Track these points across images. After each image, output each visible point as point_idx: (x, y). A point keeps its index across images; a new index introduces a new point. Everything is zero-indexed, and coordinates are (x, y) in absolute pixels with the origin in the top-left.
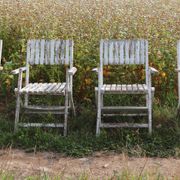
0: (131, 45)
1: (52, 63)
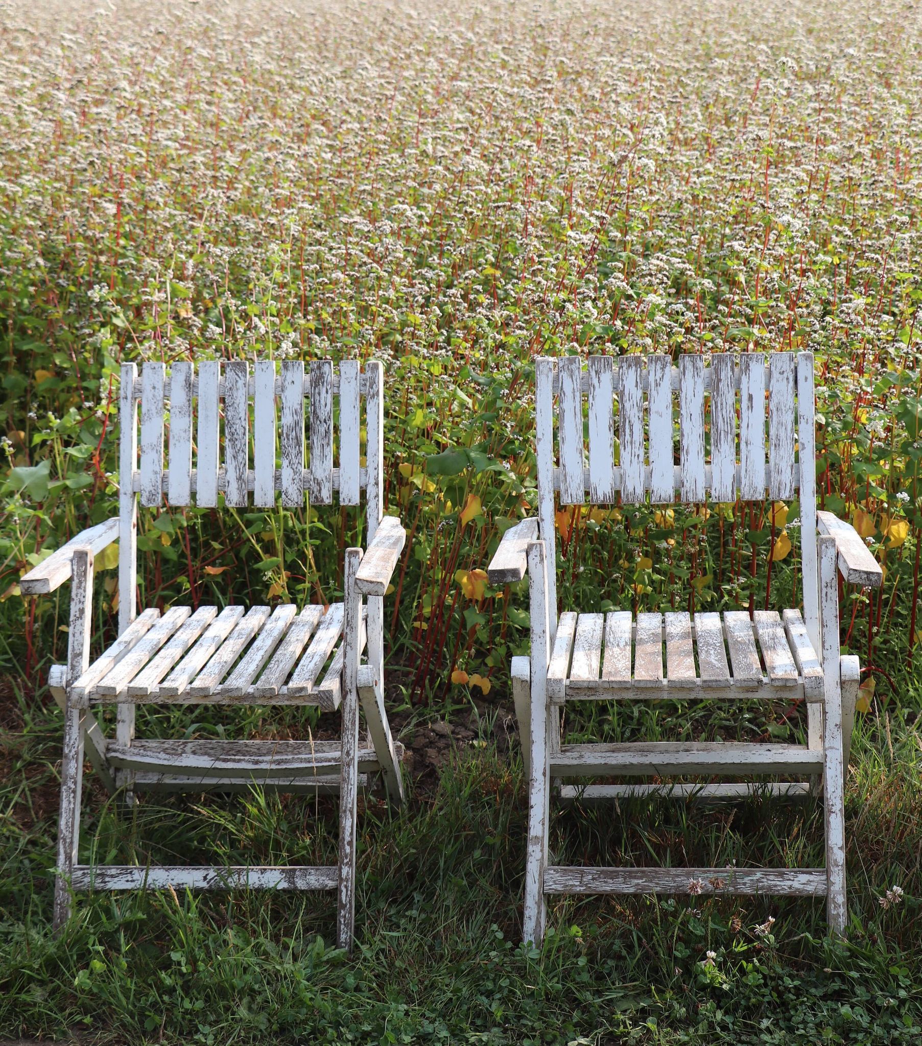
1: (264, 498)
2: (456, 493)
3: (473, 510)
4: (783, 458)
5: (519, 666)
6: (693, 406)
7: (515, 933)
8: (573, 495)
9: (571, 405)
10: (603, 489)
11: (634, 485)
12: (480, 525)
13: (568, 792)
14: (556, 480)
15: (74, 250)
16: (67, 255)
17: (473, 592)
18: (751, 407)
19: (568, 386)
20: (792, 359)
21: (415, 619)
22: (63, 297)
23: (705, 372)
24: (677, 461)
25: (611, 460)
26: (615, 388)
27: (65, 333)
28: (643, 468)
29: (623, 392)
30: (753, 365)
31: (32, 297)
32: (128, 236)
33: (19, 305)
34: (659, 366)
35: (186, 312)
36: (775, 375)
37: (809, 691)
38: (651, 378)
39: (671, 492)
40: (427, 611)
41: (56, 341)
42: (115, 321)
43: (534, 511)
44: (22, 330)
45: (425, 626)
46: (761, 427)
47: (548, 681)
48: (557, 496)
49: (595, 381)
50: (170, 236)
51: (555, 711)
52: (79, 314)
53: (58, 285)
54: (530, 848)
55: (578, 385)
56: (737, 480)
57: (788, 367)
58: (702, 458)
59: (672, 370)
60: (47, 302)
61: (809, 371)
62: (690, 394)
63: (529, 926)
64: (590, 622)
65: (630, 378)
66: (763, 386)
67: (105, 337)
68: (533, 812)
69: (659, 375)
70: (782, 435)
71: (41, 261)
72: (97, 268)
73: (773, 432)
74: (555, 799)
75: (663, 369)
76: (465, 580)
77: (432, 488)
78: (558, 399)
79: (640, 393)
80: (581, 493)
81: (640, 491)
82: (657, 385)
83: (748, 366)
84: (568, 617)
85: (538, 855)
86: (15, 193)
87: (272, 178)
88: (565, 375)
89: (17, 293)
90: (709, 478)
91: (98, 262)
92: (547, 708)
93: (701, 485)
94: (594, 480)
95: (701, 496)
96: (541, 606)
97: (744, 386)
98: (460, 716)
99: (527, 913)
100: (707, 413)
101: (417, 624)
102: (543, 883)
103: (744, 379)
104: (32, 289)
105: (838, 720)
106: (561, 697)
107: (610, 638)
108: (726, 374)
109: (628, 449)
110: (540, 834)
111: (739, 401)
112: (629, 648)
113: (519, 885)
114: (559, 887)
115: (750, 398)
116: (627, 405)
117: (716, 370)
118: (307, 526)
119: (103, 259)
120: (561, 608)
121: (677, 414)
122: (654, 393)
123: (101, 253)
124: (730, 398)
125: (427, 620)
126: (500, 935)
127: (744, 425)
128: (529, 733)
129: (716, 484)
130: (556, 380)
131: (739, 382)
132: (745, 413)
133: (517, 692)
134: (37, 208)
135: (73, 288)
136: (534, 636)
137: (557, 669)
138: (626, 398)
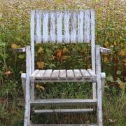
4: (87, 33)
6: (67, 21)
23: (70, 14)
56: (77, 38)
65: (52, 15)
121: (63, 23)
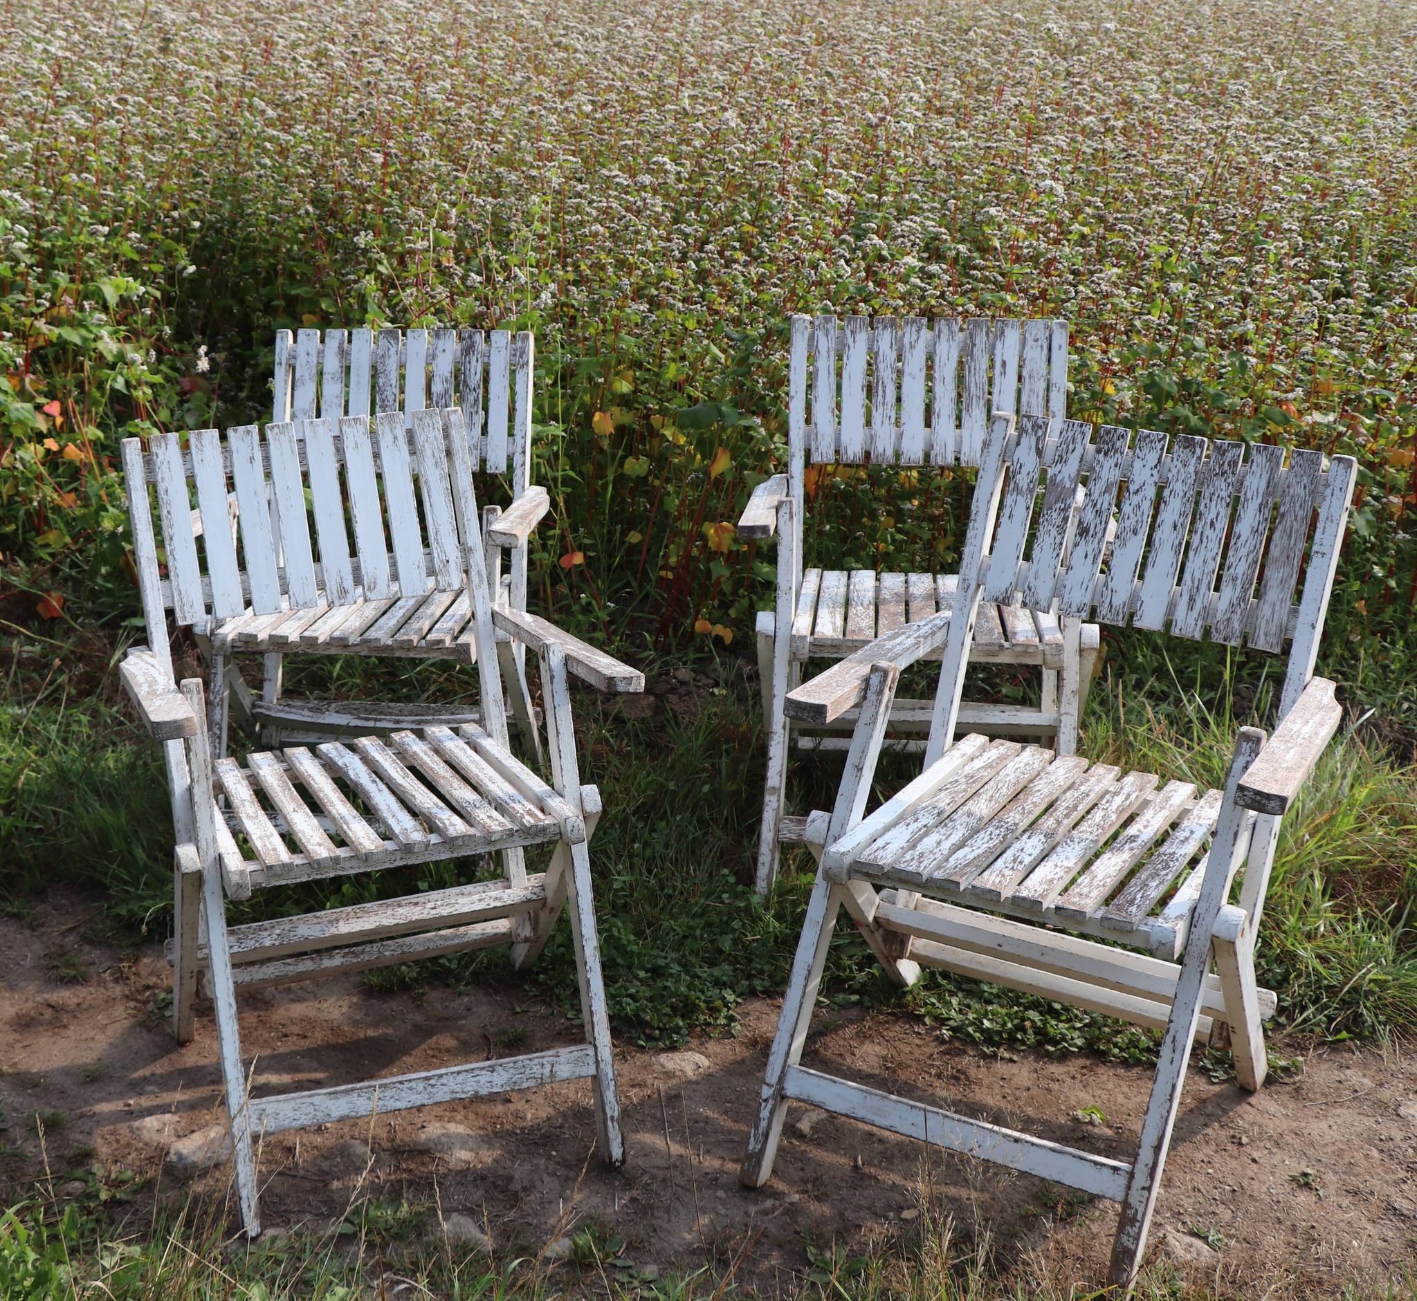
0: (967, 352)
2: (707, 447)
3: (722, 464)
5: (764, 621)
7: (747, 877)
8: (825, 453)
9: (825, 364)
10: (853, 449)
11: (884, 447)
12: (729, 478)
13: (805, 743)
14: (807, 437)
15: (342, 197)
16: (335, 203)
17: (719, 545)
18: (1004, 373)
19: (823, 344)
20: (1047, 327)
21: (662, 568)
22: (330, 243)
24: (928, 424)
25: (863, 421)
26: (870, 349)
27: (331, 278)
28: (894, 429)
29: (877, 354)
30: (1008, 331)
31: (302, 243)
32: (394, 186)
33: (289, 250)
34: (914, 328)
35: (448, 260)
36: (1030, 342)
37: (1049, 657)
38: (906, 340)
39: (921, 455)
40: (673, 560)
41: (323, 287)
42: (380, 268)
43: (783, 467)
44: (291, 276)
45: (670, 576)
46: (1013, 394)
47: (793, 637)
48: (808, 453)
49: (850, 341)
50: (434, 186)
51: (796, 666)
52: (345, 262)
53: (326, 232)
54: (767, 798)
55: (833, 345)
57: (1042, 334)
58: (953, 423)
59: (926, 334)
60: (315, 248)
61: (1061, 339)
62: (944, 357)
63: (762, 871)
64: (835, 579)
66: (1017, 352)
67: (369, 283)
68: (771, 763)
69: (914, 337)
70: (1034, 402)
71: (310, 209)
72: (364, 216)
73: (1024, 399)
74: (793, 751)
75: (918, 331)
76: (712, 531)
77: (682, 440)
78: (812, 358)
79: (894, 355)
80: (831, 452)
81: (890, 453)
82: (911, 347)
83: (1002, 333)
84: (813, 574)
85: (775, 805)
86: (287, 142)
87: (535, 132)
88: (820, 334)
89: (287, 240)
90: (959, 442)
91: (365, 210)
92: (790, 663)
93: (951, 448)
94: (844, 439)
95: (950, 460)
96: (789, 564)
97: (998, 352)
98: (702, 666)
99: (761, 859)
100: (960, 379)
101: (663, 573)
102: (778, 831)
103: (999, 345)
104: (301, 236)
105: (1075, 687)
106: (805, 654)
107: (854, 596)
108: (981, 339)
109: (880, 410)
110: (777, 785)
111: (992, 367)
112: (872, 607)
113: (753, 830)
114: (794, 837)
115: (1004, 364)
116: (881, 366)
117: (971, 335)
118: (560, 474)
119: (369, 207)
120: (806, 563)
122: (908, 355)
123: (368, 202)
124: (984, 363)
125: (672, 569)
126: (732, 879)
127: (995, 391)
128: (771, 687)
129: (965, 449)
130: (812, 338)
131: (993, 347)
132: (997, 381)
133: (761, 645)
134: (308, 156)
135: (340, 236)
136: (780, 593)
137: (802, 624)
138: (880, 358)
